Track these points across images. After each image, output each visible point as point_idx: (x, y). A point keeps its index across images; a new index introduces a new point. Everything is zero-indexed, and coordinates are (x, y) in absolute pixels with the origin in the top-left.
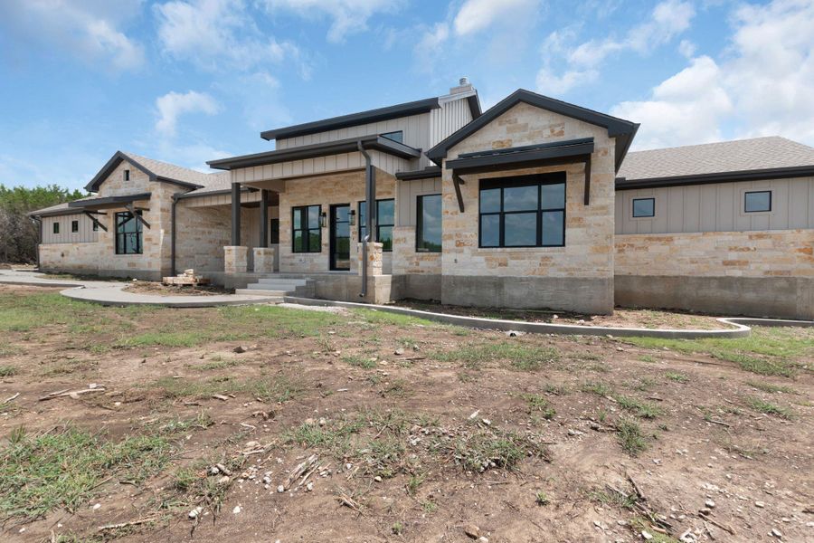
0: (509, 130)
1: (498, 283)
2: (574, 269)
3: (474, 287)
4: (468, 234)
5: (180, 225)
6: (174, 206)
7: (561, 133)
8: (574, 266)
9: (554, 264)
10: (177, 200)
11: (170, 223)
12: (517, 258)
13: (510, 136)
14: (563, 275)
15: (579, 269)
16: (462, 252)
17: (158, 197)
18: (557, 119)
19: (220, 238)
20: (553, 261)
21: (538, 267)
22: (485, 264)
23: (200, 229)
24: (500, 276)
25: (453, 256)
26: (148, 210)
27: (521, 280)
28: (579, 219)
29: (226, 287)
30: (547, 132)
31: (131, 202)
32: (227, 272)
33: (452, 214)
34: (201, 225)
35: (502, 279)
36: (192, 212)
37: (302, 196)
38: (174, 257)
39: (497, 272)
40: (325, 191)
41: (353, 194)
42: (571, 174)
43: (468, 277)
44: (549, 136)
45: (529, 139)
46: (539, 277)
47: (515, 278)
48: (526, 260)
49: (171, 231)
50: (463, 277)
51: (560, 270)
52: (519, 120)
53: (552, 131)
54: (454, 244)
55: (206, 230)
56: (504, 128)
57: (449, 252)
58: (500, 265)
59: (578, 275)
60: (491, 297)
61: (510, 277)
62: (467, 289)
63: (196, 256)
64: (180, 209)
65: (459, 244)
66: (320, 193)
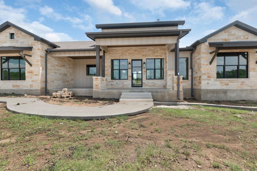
0: (229, 35)
1: (225, 92)
2: (253, 86)
3: (215, 93)
4: (213, 73)
5: (49, 65)
6: (46, 55)
7: (247, 38)
8: (253, 85)
9: (245, 85)
10: (48, 52)
11: (45, 64)
12: (232, 82)
13: (229, 37)
14: (249, 88)
15: (255, 86)
16: (210, 80)
17: (39, 49)
18: (246, 33)
19: (64, 73)
20: (245, 83)
21: (240, 85)
22: (220, 84)
23: (57, 68)
24: (226, 89)
25: (207, 82)
26: (31, 56)
27: (234, 90)
28: (254, 69)
29: (94, 97)
30: (242, 37)
31: (22, 51)
32: (94, 89)
33: (206, 65)
34: (57, 66)
35: (226, 90)
36: (53, 59)
37: (117, 55)
38: (46, 82)
39: (225, 88)
40: (130, 54)
41: (144, 55)
42: (251, 53)
43: (212, 90)
44: (243, 39)
45: (236, 39)
46: (240, 89)
47: (232, 90)
48: (235, 83)
49: (45, 68)
50: (211, 90)
51: (248, 86)
52: (232, 32)
53: (244, 37)
54: (207, 77)
55: (59, 68)
56: (226, 34)
57: (205, 80)
58: (226, 85)
59: (254, 88)
60: (222, 97)
61: (230, 89)
62: (213, 94)
63: (55, 81)
64: (49, 57)
65: (209, 77)
66: (127, 54)
